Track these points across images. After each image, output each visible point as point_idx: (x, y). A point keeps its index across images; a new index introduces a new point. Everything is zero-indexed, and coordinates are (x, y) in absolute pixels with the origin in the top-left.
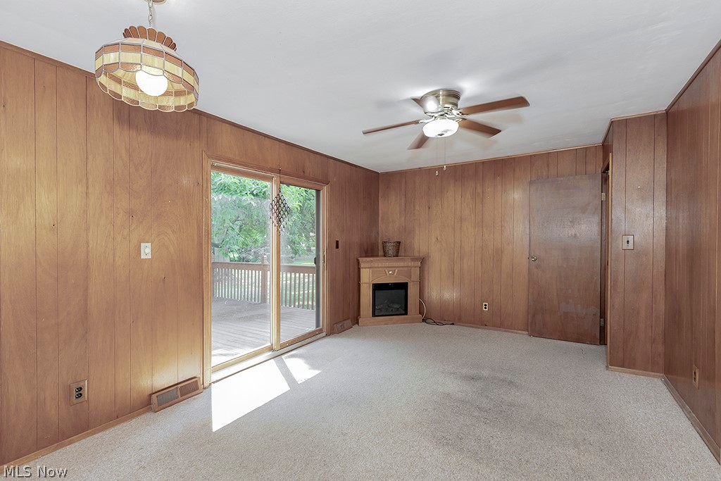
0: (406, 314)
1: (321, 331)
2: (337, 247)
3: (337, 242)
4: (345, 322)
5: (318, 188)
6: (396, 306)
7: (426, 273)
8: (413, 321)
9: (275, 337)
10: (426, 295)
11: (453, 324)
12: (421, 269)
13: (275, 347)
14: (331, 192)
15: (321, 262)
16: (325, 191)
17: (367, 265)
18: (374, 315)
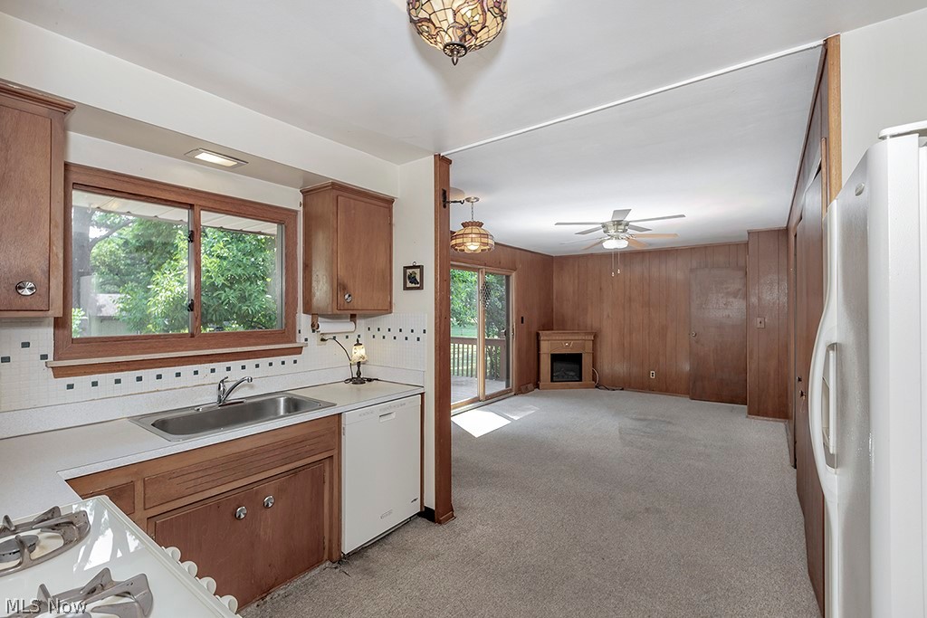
0: (581, 380)
1: (511, 391)
2: (522, 322)
3: (522, 318)
4: (529, 385)
5: (508, 274)
6: (572, 373)
7: (598, 345)
8: (587, 387)
9: (481, 391)
10: (598, 365)
11: (622, 389)
12: (594, 342)
13: (481, 398)
14: (518, 277)
15: (511, 334)
16: (513, 276)
17: (545, 338)
18: (552, 381)
